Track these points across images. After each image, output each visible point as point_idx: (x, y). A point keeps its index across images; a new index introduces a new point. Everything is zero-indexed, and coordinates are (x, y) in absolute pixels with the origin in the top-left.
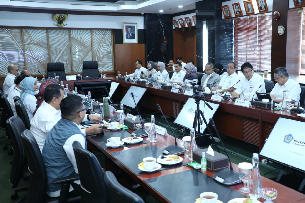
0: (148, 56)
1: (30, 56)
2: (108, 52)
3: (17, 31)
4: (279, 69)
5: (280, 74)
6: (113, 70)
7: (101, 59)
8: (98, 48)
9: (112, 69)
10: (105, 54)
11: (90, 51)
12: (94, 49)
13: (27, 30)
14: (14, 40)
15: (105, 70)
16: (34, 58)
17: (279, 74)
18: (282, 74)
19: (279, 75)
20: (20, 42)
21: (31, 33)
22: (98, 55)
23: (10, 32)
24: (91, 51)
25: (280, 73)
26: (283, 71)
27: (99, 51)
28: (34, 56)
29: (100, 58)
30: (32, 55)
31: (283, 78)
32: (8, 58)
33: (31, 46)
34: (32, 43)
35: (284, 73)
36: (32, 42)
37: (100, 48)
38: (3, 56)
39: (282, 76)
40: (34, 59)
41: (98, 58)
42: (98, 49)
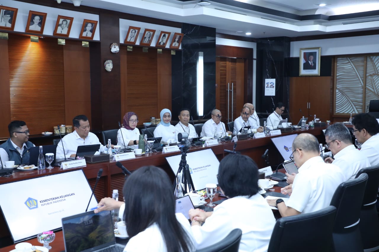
1: (370, 90)
3: (360, 59)
13: (372, 57)
14: (355, 71)
16: (376, 93)
19: (329, 138)
20: (362, 73)
21: (376, 62)
23: (352, 61)
28: (377, 91)
30: (373, 89)
32: (345, 93)
33: (374, 77)
34: (376, 74)
36: (375, 72)
38: (341, 90)
40: (375, 95)
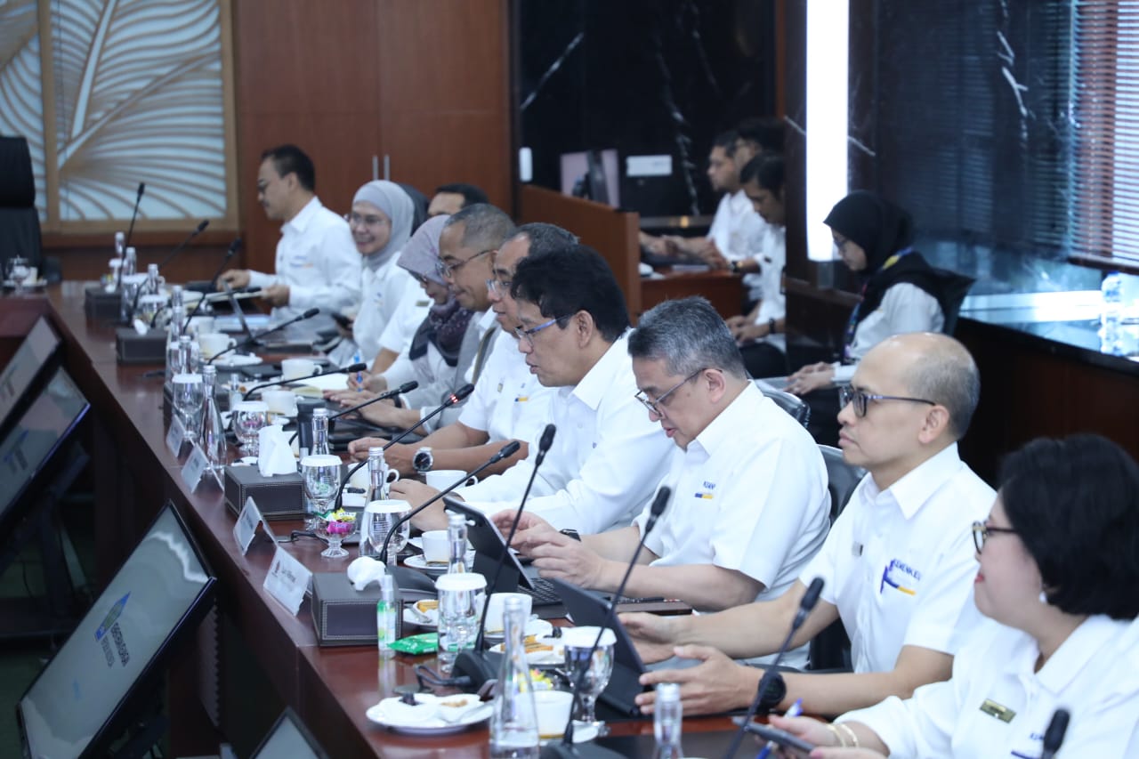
0: (530, 99)
2: (187, 62)
4: (662, 316)
5: (682, 354)
6: (227, 211)
7: (118, 117)
8: (98, 26)
9: (215, 206)
10: (159, 78)
11: (24, 44)
12: (60, 29)
15: (155, 210)
17: (673, 352)
18: (693, 356)
19: (673, 369)
22: (94, 84)
24: (34, 46)
25: (680, 345)
26: (698, 325)
27: (103, 50)
29: (109, 112)
31: (703, 384)
35: (709, 338)
37: (113, 19)
39: (698, 366)
41: (90, 109)
42: (94, 35)
